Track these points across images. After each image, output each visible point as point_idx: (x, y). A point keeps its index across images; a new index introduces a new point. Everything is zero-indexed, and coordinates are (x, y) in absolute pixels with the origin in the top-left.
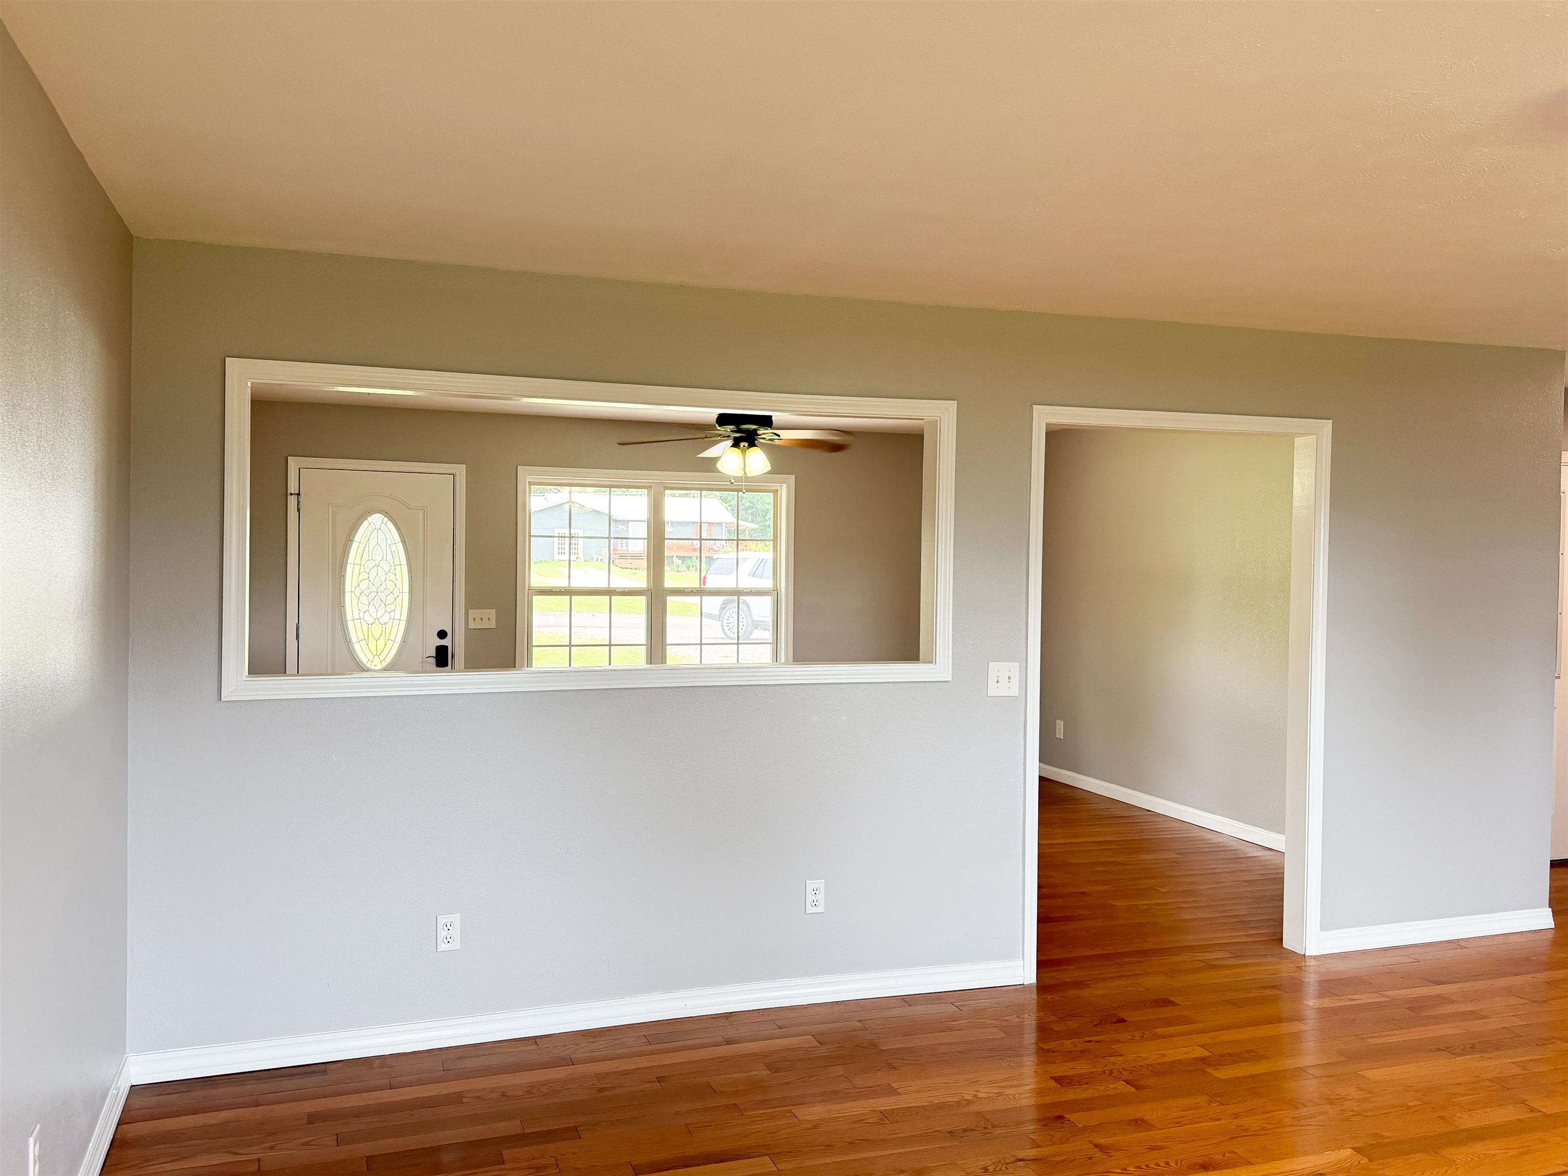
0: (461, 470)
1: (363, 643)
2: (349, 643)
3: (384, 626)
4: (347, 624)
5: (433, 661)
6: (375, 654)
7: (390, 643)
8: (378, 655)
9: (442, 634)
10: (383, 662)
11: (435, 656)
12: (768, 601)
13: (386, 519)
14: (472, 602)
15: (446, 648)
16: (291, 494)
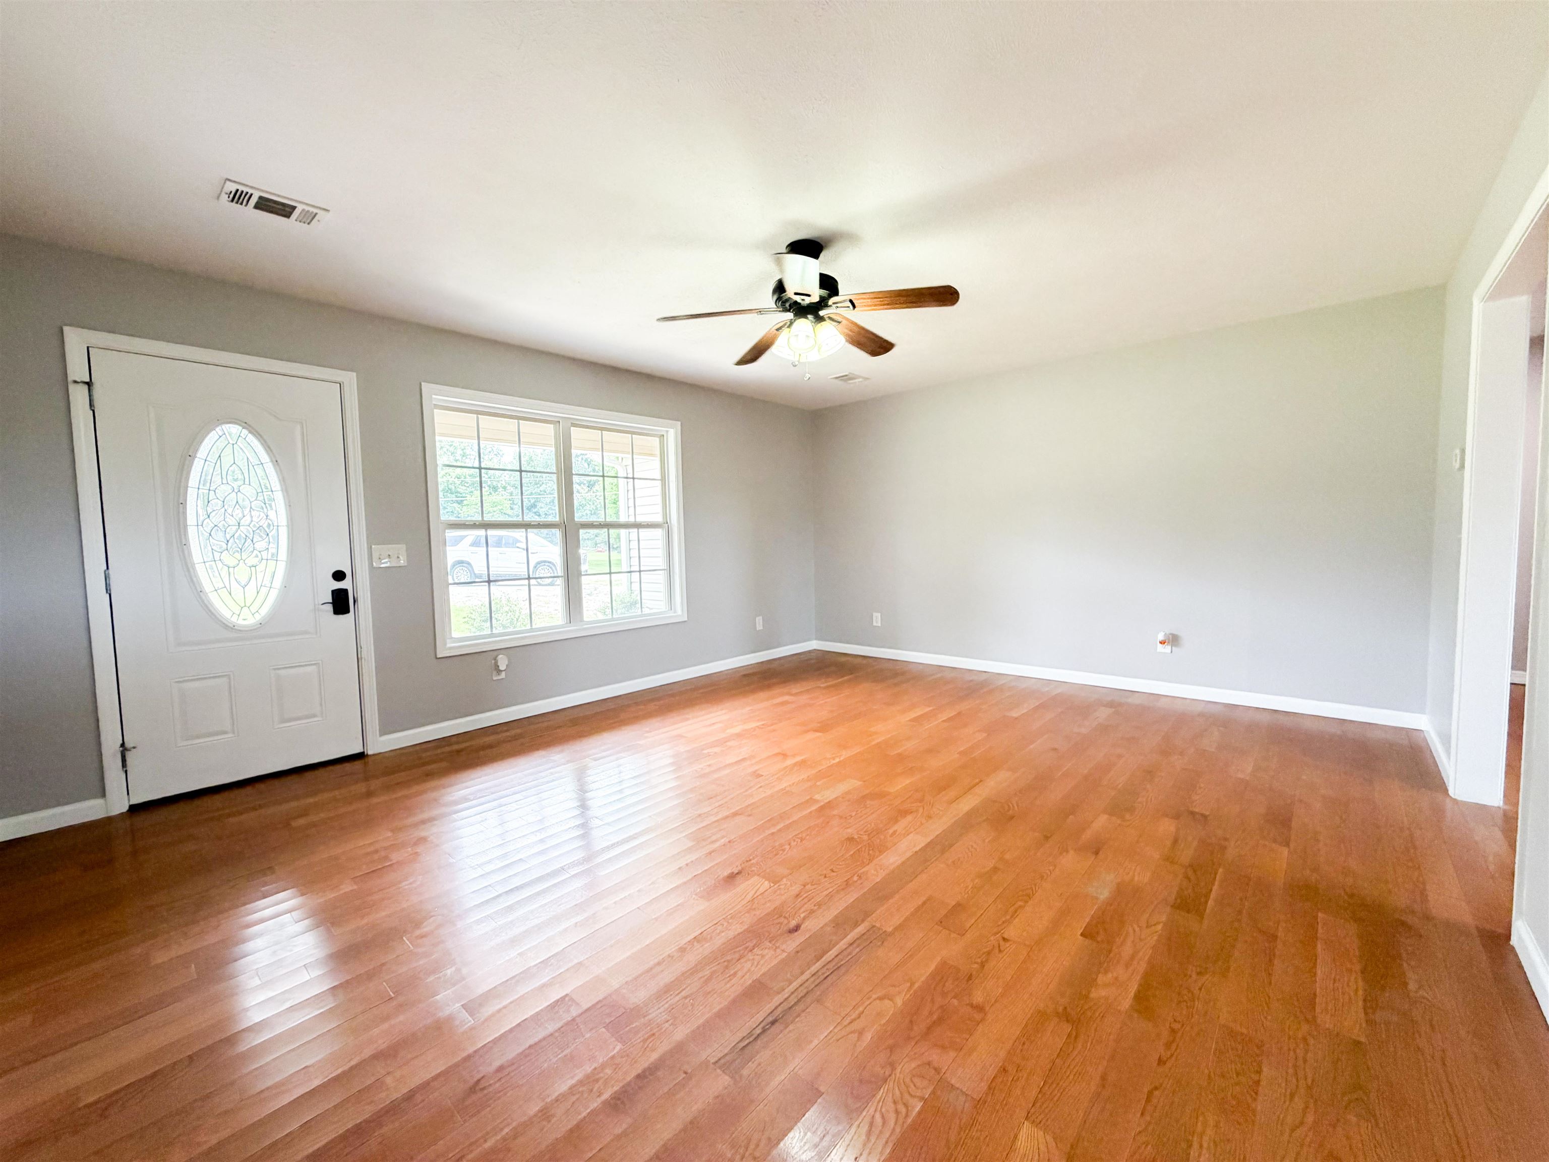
0: (350, 379)
1: (224, 593)
2: (201, 594)
3: (253, 569)
4: (194, 569)
5: (330, 608)
6: (243, 605)
7: (264, 591)
8: (248, 605)
9: (339, 576)
10: (257, 615)
11: (331, 601)
12: (659, 533)
13: (245, 432)
14: (377, 535)
15: (345, 592)
16: (75, 382)
